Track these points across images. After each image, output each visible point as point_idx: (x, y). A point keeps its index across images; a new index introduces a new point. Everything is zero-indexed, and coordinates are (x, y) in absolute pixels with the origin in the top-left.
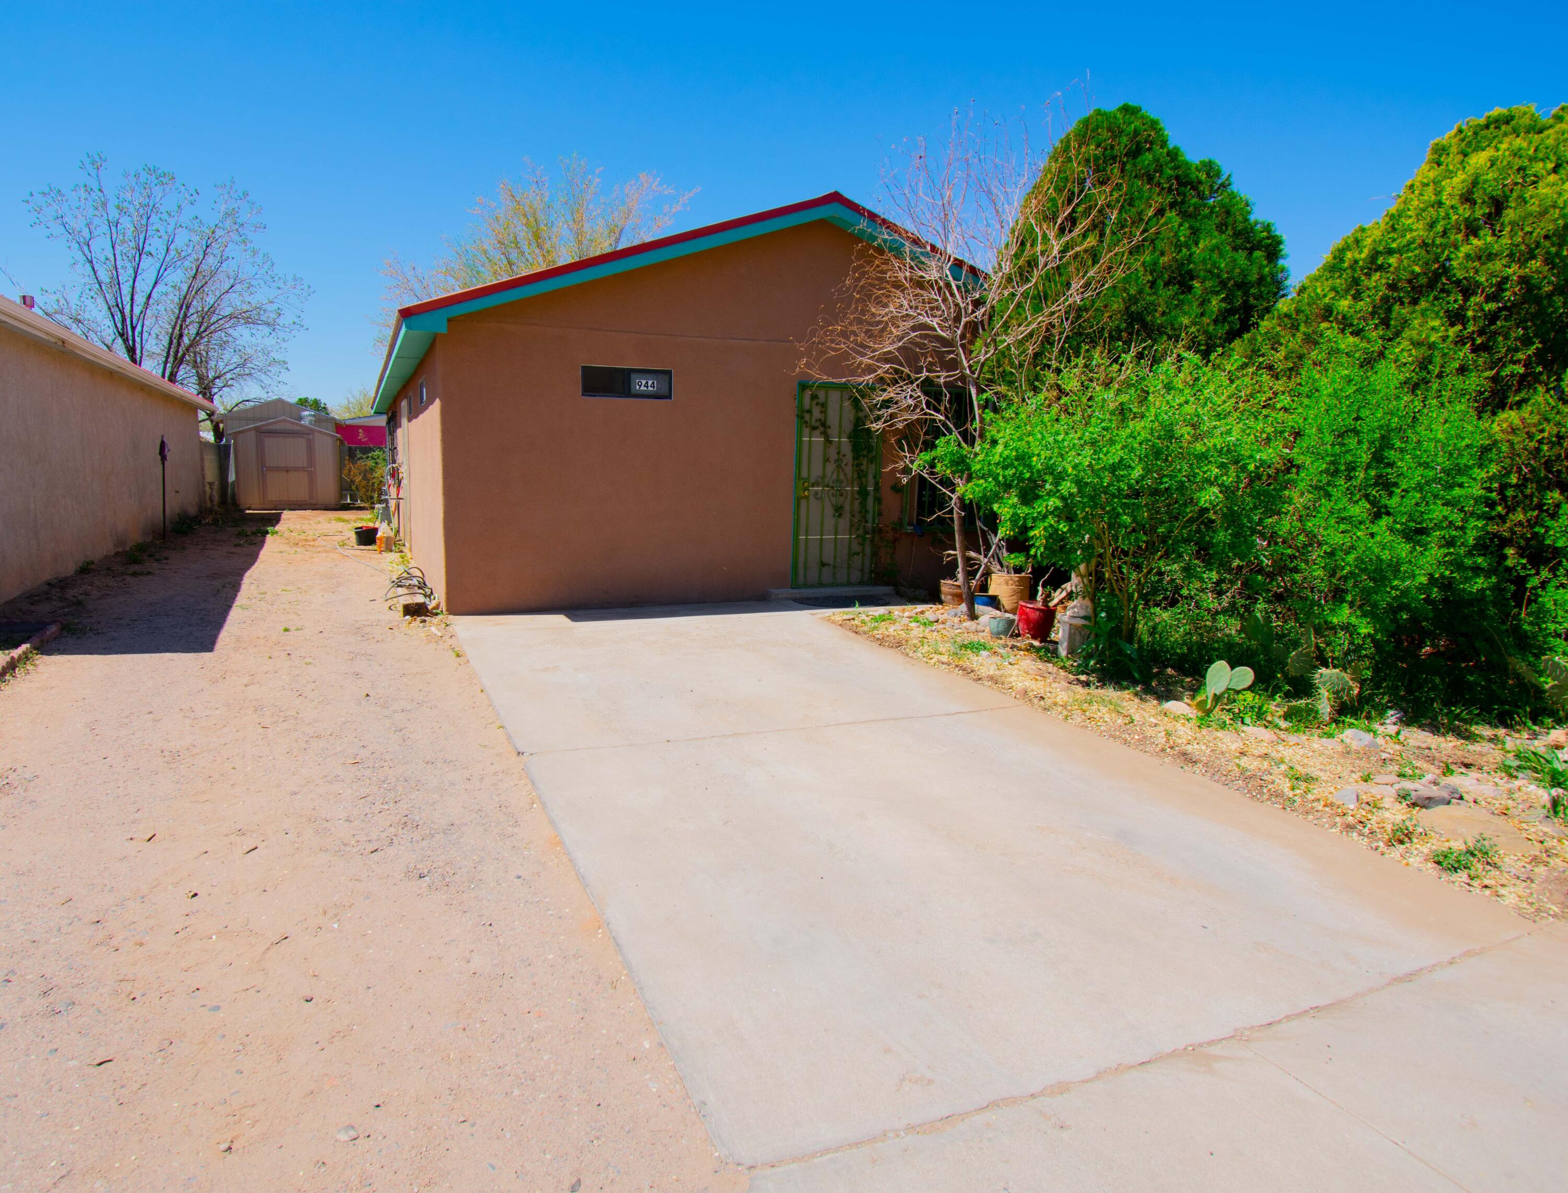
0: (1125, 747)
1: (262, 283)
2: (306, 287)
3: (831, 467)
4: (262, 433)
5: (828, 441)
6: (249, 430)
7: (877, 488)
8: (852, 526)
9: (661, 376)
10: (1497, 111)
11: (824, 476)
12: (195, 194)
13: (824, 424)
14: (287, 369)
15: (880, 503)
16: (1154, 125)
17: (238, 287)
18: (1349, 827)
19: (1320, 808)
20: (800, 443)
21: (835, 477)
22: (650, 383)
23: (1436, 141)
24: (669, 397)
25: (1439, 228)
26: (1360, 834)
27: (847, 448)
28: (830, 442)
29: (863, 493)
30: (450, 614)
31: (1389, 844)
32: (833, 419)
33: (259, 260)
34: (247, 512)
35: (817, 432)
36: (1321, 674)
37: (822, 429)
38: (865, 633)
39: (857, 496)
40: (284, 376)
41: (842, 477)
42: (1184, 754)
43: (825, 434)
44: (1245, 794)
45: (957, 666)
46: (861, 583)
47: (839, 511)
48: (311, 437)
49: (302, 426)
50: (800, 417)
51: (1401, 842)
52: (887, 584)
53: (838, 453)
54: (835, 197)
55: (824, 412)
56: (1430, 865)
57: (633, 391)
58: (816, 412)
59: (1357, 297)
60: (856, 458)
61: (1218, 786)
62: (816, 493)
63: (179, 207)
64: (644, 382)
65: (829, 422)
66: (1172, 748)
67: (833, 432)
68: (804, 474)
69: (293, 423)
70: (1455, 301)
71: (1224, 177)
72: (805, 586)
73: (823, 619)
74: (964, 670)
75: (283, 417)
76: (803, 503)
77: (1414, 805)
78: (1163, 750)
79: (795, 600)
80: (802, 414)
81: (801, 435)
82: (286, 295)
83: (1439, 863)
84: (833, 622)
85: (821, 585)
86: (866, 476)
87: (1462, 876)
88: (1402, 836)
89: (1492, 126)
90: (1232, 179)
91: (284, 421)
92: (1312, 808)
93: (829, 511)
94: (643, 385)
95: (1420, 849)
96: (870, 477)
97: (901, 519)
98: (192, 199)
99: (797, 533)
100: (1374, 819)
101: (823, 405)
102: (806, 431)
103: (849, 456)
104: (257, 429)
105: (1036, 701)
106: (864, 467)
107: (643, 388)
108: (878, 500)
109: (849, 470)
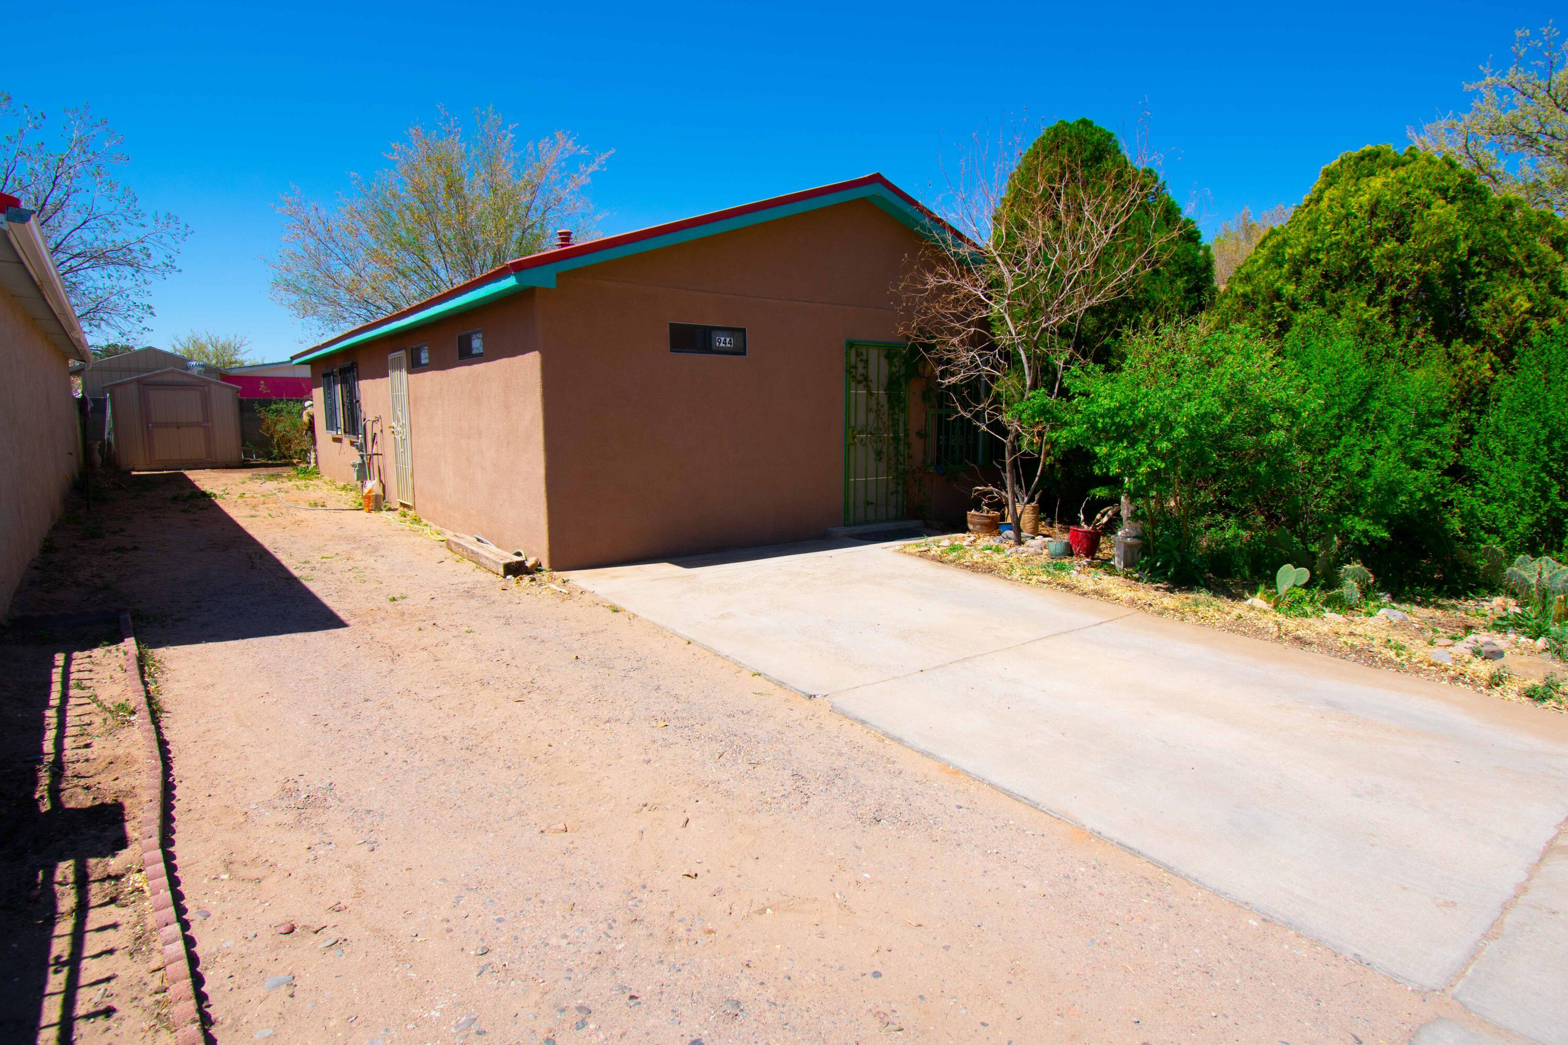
0: (1245, 637)
1: (121, 219)
2: (183, 227)
3: (872, 416)
4: (144, 385)
5: (870, 393)
6: (130, 382)
7: (907, 435)
8: (889, 468)
9: (736, 334)
10: (1368, 148)
11: (867, 424)
12: (40, 117)
13: (866, 378)
14: (152, 314)
15: (909, 448)
16: (1109, 137)
17: (92, 224)
18: (1454, 679)
19: (1425, 667)
20: (848, 395)
21: (875, 425)
22: (728, 340)
23: (1326, 166)
24: (744, 354)
25: (1357, 234)
26: (1464, 683)
27: (884, 400)
28: (872, 394)
29: (896, 439)
30: (553, 570)
31: (1489, 687)
32: (873, 375)
33: (118, 194)
34: (134, 473)
35: (861, 386)
36: (1346, 570)
37: (864, 383)
38: (952, 562)
39: (891, 442)
40: (149, 321)
41: (881, 425)
42: (1297, 638)
43: (867, 387)
44: (1363, 664)
45: (1058, 584)
46: (897, 518)
47: (879, 454)
48: (206, 389)
49: (189, 375)
50: (848, 371)
51: (1497, 685)
52: (916, 518)
53: (878, 404)
54: (877, 178)
55: (866, 368)
56: (1523, 698)
57: (714, 348)
58: (861, 370)
59: (1298, 284)
60: (891, 408)
61: (1338, 659)
62: (862, 440)
63: (21, 131)
64: (723, 339)
65: (870, 377)
66: (1286, 635)
67: (873, 385)
68: (852, 423)
69: (180, 373)
70: (1370, 289)
71: (1160, 182)
72: (855, 524)
73: (898, 551)
74: (1066, 587)
75: (172, 368)
76: (852, 448)
77: (1485, 658)
78: (1279, 637)
79: (850, 536)
80: (850, 370)
81: (848, 388)
82: (159, 235)
83: (1530, 696)
84: (911, 554)
85: (867, 522)
86: (898, 424)
87: (1551, 703)
88: (1495, 681)
89: (1367, 159)
90: (1166, 185)
91: (173, 372)
92: (1420, 668)
93: (872, 455)
94: (723, 341)
95: (1512, 689)
96: (901, 424)
97: (924, 461)
98: (38, 123)
99: (847, 475)
100: (1469, 671)
101: (867, 361)
102: (853, 384)
103: (886, 407)
104: (139, 381)
105: (1146, 607)
106: (896, 417)
107: (722, 345)
108: (909, 445)
109: (885, 418)
